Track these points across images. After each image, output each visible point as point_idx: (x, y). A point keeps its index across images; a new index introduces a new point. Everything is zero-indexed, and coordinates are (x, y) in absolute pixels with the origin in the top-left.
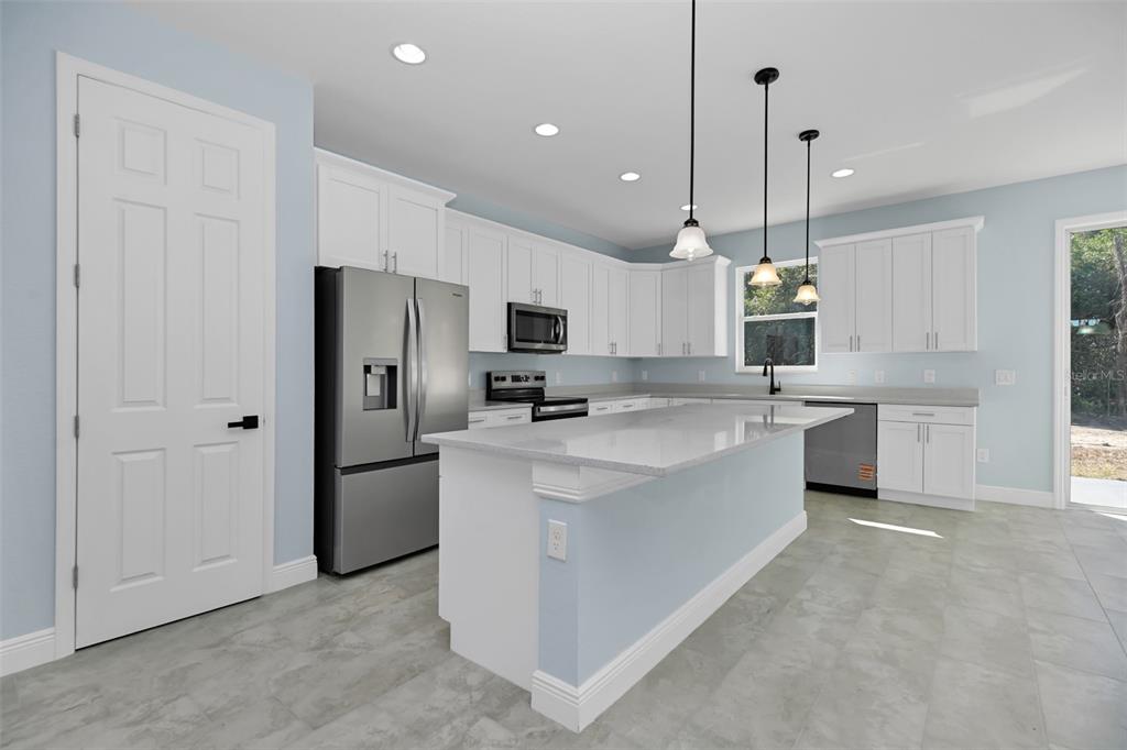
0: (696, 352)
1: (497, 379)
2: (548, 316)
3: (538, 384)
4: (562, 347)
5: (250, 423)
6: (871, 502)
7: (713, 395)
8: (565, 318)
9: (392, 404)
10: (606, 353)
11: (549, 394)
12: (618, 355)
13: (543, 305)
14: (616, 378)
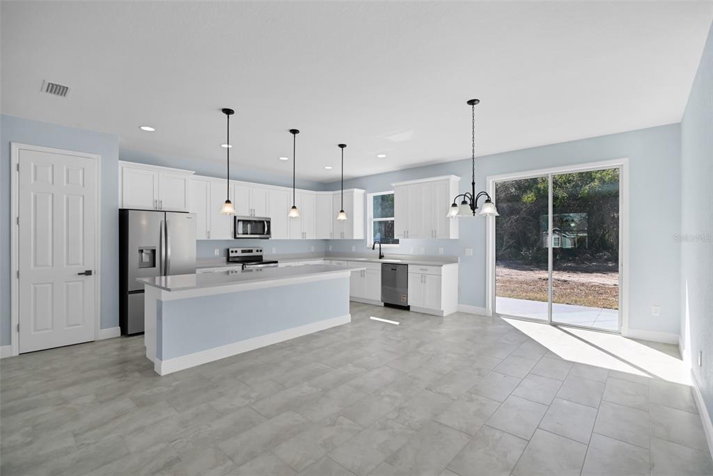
0: (347, 237)
1: (232, 252)
2: (260, 222)
3: (259, 254)
4: (267, 236)
5: (88, 273)
6: (405, 312)
7: (347, 259)
8: (269, 222)
9: (154, 266)
10: (300, 238)
11: (265, 259)
12: (307, 238)
13: (256, 215)
14: (313, 249)
